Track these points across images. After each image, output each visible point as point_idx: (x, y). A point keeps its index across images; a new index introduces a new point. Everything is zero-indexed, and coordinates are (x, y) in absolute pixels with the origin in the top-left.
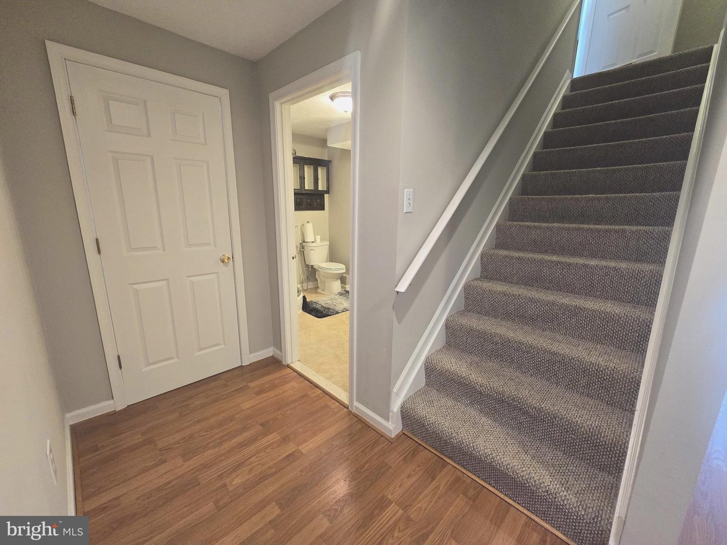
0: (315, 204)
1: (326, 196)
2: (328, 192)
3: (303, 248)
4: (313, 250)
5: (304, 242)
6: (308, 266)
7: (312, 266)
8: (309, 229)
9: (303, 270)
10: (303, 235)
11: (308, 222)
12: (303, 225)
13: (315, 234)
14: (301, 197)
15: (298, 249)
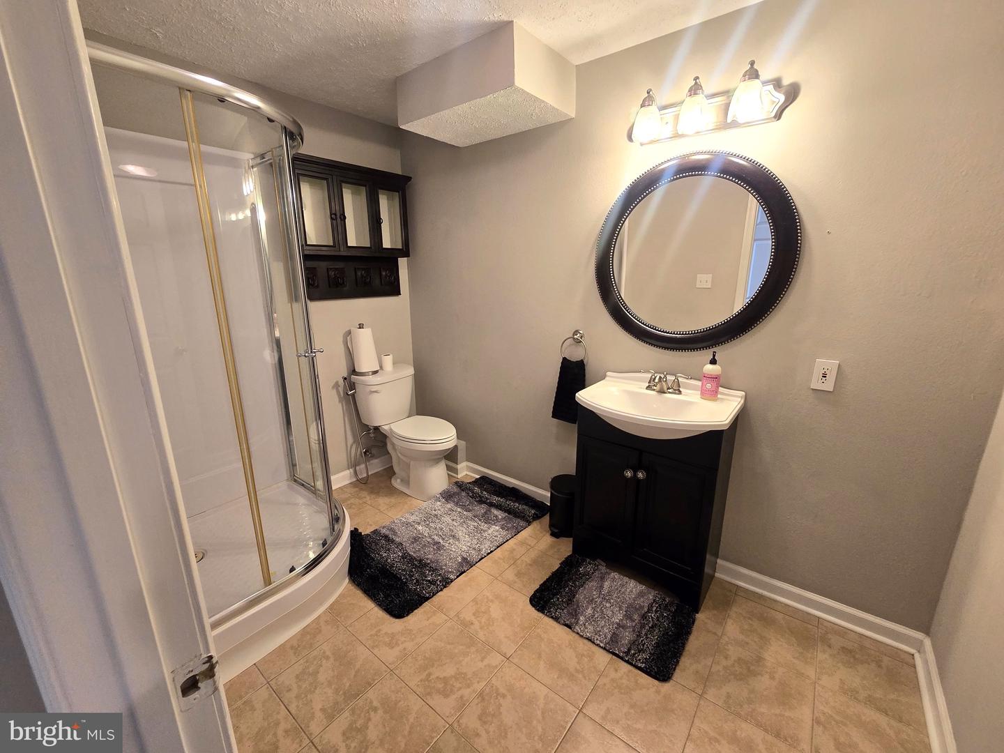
0: (377, 282)
1: (402, 262)
2: (405, 252)
3: (352, 386)
4: (376, 392)
5: (354, 372)
6: (365, 427)
7: (377, 429)
8: (365, 342)
9: (354, 436)
10: (350, 355)
11: (361, 326)
12: (349, 333)
13: (380, 353)
14: (340, 265)
15: (341, 389)
